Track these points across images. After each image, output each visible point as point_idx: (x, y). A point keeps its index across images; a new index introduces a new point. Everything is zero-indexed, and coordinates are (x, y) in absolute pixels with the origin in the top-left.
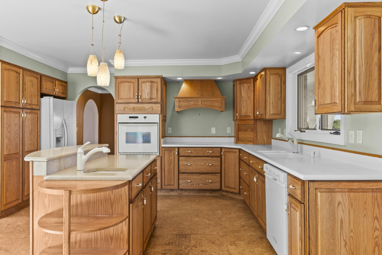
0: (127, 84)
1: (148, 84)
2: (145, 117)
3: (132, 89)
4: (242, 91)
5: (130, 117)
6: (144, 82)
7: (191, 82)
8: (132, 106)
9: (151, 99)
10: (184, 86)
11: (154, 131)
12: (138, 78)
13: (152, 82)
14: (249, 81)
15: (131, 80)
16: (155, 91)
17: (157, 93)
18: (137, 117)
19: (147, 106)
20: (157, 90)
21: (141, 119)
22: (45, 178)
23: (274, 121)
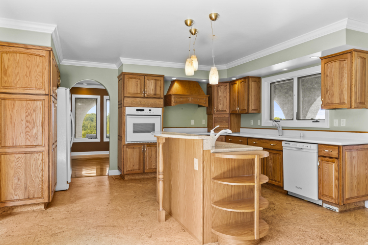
0: (134, 80)
1: (153, 82)
2: (150, 110)
3: (139, 85)
4: (219, 92)
5: (137, 110)
6: (149, 80)
7: (181, 82)
8: (138, 99)
9: (155, 94)
10: (176, 86)
11: (158, 122)
12: (145, 75)
13: (156, 80)
14: (225, 84)
15: (138, 77)
16: (158, 88)
17: (160, 90)
18: (143, 110)
19: (152, 101)
20: (160, 87)
21: (147, 109)
22: (212, 152)
23: (242, 115)
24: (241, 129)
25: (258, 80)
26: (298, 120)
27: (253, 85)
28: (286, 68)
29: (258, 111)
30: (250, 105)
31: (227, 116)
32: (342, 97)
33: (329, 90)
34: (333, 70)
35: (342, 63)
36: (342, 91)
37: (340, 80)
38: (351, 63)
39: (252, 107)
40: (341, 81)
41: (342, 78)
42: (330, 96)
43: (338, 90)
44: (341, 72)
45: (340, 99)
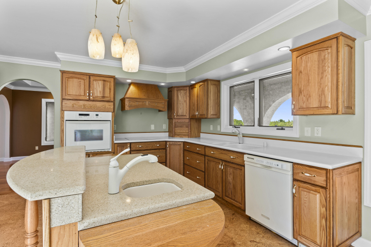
0: (76, 80)
1: (101, 83)
2: (97, 115)
3: (82, 86)
4: (179, 96)
5: (80, 115)
6: (96, 80)
7: (138, 85)
8: (81, 103)
9: (103, 97)
10: (132, 87)
11: (107, 129)
12: (90, 76)
13: (104, 81)
14: (185, 88)
15: (82, 76)
16: (107, 91)
17: (110, 92)
18: (88, 115)
19: (99, 104)
20: (110, 89)
21: (92, 116)
22: (80, 227)
23: (202, 120)
24: (201, 134)
25: (217, 83)
26: (260, 126)
27: (212, 88)
28: (246, 68)
29: (218, 116)
30: (209, 110)
31: (187, 121)
32: (323, 99)
33: (303, 90)
34: (309, 64)
35: (323, 54)
36: (323, 91)
37: (320, 76)
38: (338, 52)
39: (211, 112)
40: (322, 78)
41: (322, 73)
42: (305, 99)
43: (317, 90)
44: (321, 66)
45: (320, 102)
